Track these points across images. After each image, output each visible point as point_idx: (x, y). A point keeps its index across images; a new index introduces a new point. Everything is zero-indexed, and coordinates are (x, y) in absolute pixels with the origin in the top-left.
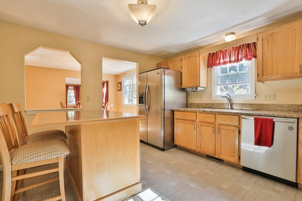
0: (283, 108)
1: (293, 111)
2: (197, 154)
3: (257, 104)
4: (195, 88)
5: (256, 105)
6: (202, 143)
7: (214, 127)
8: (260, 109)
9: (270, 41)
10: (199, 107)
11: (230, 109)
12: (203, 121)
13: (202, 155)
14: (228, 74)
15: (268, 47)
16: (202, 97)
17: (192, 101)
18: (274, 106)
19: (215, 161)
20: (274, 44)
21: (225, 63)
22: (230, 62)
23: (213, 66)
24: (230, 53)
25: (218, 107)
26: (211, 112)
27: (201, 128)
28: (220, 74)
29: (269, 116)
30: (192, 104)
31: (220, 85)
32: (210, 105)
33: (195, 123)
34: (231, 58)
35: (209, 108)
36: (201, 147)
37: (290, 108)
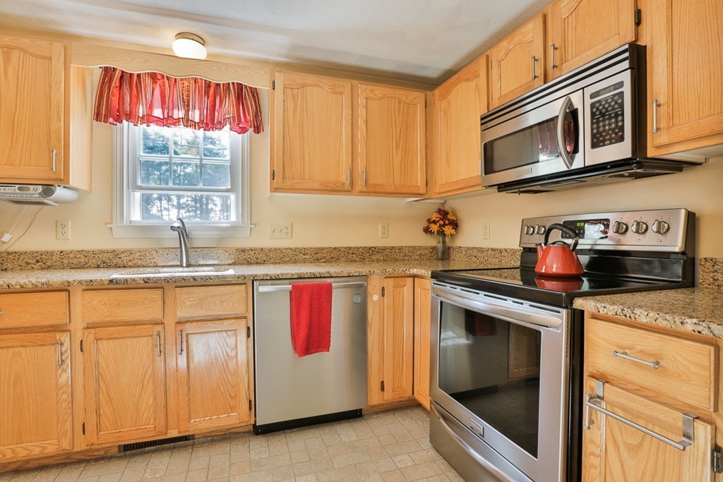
0: (307, 257)
1: (323, 260)
2: (71, 463)
3: (256, 249)
4: (40, 189)
5: (253, 252)
6: (106, 410)
7: (162, 334)
8: (262, 262)
9: (299, 101)
10: (49, 267)
11: (184, 265)
12: (108, 319)
13: (102, 453)
14: (171, 158)
15: (294, 111)
16: (64, 226)
17: (4, 242)
18: (291, 252)
19: (163, 450)
20: (307, 110)
21: (167, 121)
22: (188, 122)
23: (124, 121)
24: (188, 96)
25: (140, 262)
26: (146, 281)
27: (98, 350)
28: (142, 154)
29: (321, 277)
30: (9, 253)
31: (140, 188)
32: (104, 257)
33: (65, 338)
34: (190, 113)
35: (98, 267)
36: (98, 425)
37: (319, 256)
